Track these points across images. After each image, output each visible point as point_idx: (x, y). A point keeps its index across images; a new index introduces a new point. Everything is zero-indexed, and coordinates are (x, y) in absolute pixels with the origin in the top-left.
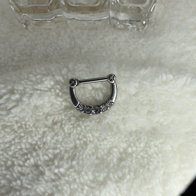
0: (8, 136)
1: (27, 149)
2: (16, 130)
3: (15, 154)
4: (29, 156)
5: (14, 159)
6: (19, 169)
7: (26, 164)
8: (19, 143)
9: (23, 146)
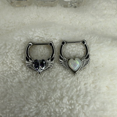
0: (5, 68)
1: (14, 73)
2: (9, 65)
3: (8, 76)
4: (15, 77)
5: (8, 78)
6: (11, 83)
7: (14, 81)
8: (10, 70)
9: (12, 72)
